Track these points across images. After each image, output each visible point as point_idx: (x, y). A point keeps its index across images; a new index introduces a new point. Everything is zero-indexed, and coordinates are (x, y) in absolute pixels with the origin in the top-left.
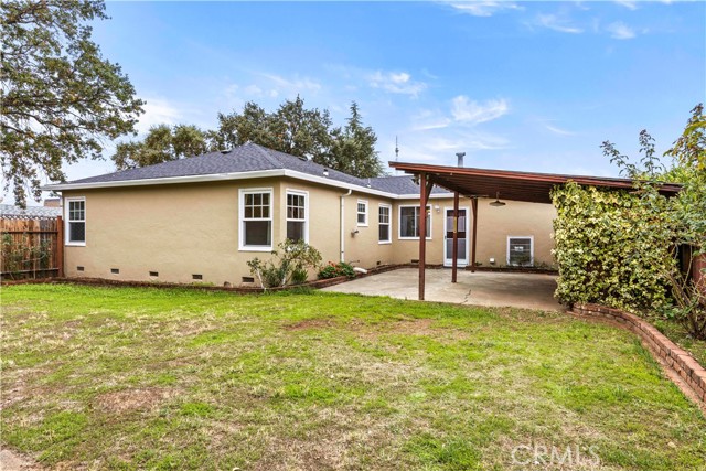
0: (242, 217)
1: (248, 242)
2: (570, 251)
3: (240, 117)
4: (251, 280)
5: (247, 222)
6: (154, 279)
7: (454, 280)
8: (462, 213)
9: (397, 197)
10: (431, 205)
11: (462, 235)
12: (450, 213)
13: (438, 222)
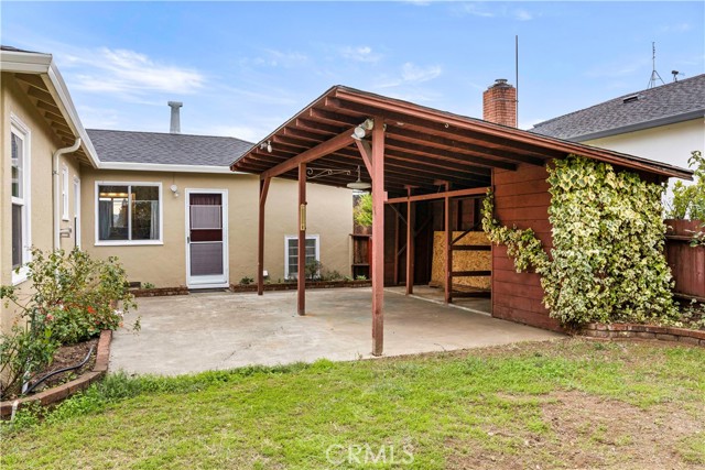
2: (589, 253)
8: (217, 198)
9: (99, 163)
10: (160, 184)
11: (216, 235)
12: (195, 198)
13: (174, 214)
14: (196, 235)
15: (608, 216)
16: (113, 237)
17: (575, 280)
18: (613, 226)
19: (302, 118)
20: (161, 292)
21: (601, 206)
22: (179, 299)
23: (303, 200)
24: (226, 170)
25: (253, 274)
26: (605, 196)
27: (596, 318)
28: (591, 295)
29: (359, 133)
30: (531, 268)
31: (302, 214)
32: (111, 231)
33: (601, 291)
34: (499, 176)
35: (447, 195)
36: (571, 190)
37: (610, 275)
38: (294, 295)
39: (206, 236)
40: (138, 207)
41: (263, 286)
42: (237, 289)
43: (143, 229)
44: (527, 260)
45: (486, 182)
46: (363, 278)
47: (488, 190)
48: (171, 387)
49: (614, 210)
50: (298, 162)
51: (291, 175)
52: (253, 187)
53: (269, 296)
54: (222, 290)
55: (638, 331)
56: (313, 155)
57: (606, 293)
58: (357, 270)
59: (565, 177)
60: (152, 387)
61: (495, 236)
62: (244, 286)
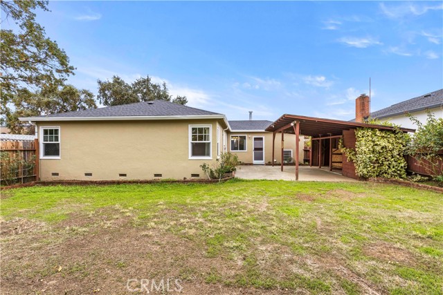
0: (190, 140)
1: (194, 154)
2: (368, 156)
3: (110, 83)
4: (198, 175)
5: (192, 143)
6: (123, 178)
7: (282, 170)
8: (261, 139)
9: (231, 131)
10: (246, 135)
11: (261, 149)
12: (255, 139)
13: (250, 143)
14: (256, 149)
15: (376, 145)
16: (235, 149)
17: (363, 164)
18: (378, 148)
19: (279, 120)
20: (246, 164)
21: (374, 142)
22: (251, 167)
23: (283, 140)
24: (264, 131)
25: (271, 161)
26: (375, 138)
27: (371, 176)
28: (369, 169)
29: (292, 124)
30: (352, 160)
31: (283, 144)
32: (234, 148)
33: (374, 168)
34: (345, 132)
35: (330, 137)
36: (363, 137)
37: (379, 163)
38: (280, 167)
39: (258, 149)
40: (240, 141)
41: (274, 164)
42: (267, 165)
43: (242, 147)
44: (350, 158)
45: (341, 134)
46: (307, 163)
47: (341, 136)
48: (247, 181)
49: (378, 143)
50: (282, 129)
51: (280, 132)
52: (271, 135)
53: (275, 167)
54: (263, 165)
55: (386, 181)
56: (285, 128)
57: (376, 168)
58: (305, 161)
59: (360, 133)
60: (243, 181)
61: (342, 150)
62: (269, 164)
